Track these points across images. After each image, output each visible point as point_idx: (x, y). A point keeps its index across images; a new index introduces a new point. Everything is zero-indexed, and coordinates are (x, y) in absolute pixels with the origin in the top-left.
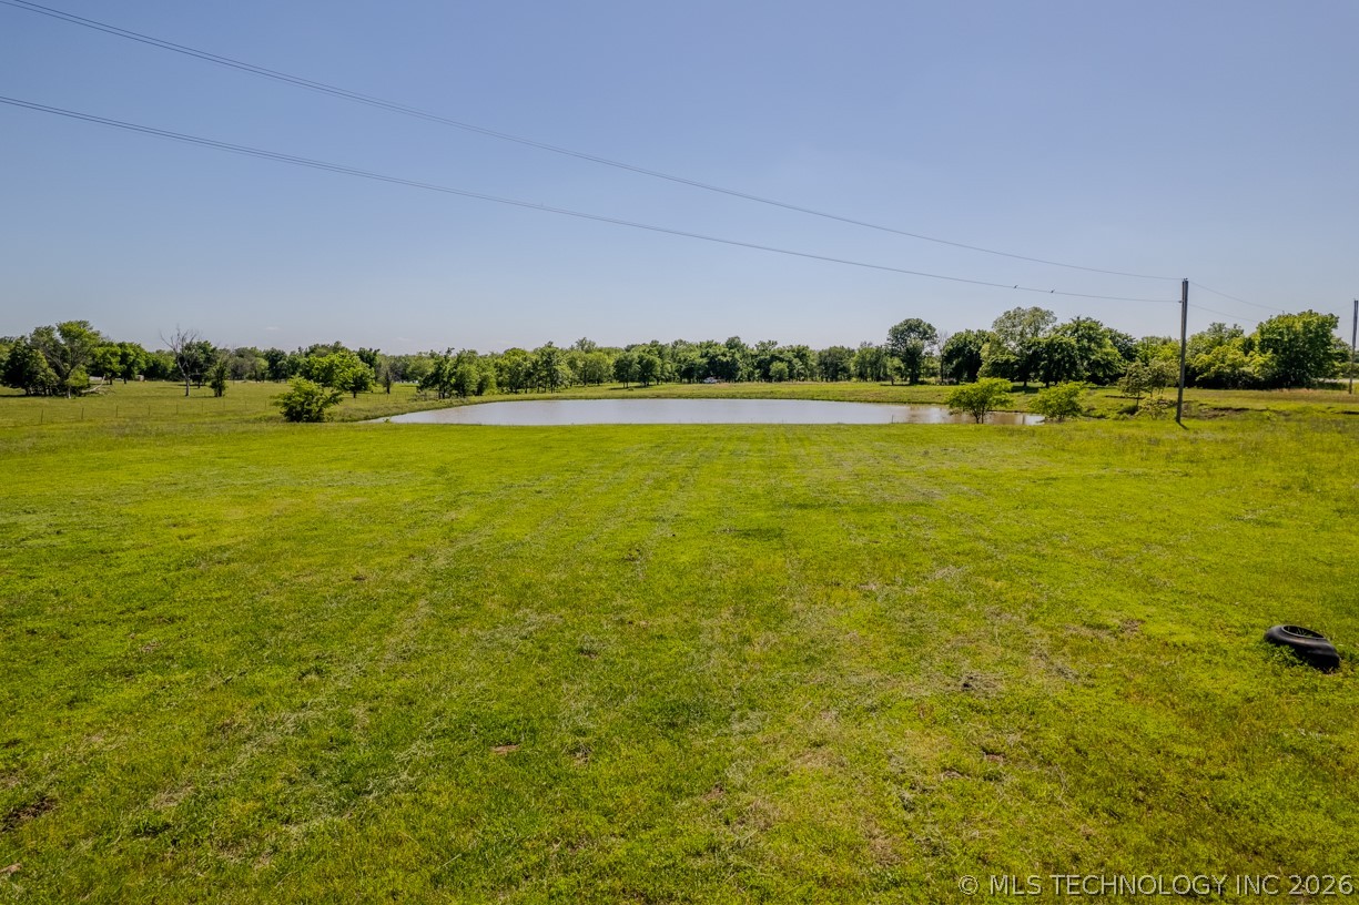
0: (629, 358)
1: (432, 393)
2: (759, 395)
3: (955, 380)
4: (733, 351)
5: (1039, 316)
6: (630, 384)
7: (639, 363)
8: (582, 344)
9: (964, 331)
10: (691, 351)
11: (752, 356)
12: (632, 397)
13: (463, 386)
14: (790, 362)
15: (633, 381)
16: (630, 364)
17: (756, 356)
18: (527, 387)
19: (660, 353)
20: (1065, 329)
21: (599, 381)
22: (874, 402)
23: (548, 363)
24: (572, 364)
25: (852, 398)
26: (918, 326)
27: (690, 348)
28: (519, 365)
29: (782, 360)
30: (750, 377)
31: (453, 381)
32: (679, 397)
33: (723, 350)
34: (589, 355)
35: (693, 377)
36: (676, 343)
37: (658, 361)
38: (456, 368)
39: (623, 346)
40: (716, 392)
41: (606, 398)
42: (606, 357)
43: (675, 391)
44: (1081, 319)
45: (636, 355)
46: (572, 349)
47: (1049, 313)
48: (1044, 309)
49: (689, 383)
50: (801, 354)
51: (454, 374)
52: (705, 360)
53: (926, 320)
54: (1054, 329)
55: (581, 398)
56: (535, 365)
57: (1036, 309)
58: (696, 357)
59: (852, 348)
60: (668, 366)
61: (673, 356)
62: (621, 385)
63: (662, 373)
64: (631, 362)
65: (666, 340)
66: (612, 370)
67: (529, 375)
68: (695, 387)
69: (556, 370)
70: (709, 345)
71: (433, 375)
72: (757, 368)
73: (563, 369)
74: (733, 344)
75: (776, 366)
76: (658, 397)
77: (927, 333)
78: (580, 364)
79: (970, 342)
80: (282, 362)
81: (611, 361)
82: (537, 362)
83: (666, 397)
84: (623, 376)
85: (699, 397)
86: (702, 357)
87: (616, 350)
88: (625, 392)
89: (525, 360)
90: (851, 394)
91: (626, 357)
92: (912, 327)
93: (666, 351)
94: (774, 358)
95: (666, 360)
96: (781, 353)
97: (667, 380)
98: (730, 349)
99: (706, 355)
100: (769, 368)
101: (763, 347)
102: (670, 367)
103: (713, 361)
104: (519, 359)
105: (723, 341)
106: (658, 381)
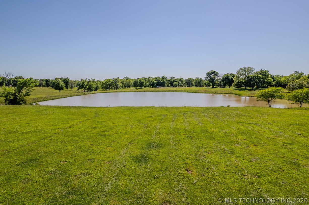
0: (137, 81)
1: (82, 90)
2: (172, 91)
3: (224, 87)
4: (164, 79)
5: (250, 69)
6: (137, 88)
7: (140, 82)
8: (126, 78)
9: (227, 74)
10: (153, 79)
11: (168, 81)
12: (137, 92)
13: (91, 88)
14: (178, 82)
15: (138, 87)
16: (137, 83)
17: (170, 80)
18: (110, 89)
19: (145, 80)
20: (257, 73)
21: (129, 87)
22: (205, 93)
23: (115, 82)
24: (122, 83)
25: (199, 92)
26: (214, 73)
27: (153, 78)
28: (107, 83)
29: (176, 82)
30: (168, 86)
31: (88, 87)
32: (150, 91)
33: (161, 79)
34: (127, 80)
35: (153, 86)
36: (149, 77)
37: (145, 82)
38: (88, 83)
39: (136, 78)
40: (161, 90)
41: (130, 92)
42: (131, 81)
43: (149, 90)
44: (262, 70)
45: (139, 80)
46: (123, 79)
47: (253, 68)
48: (252, 67)
49: (152, 87)
50: (181, 80)
51: (88, 85)
52: (157, 82)
53: (216, 71)
54: (254, 73)
55: (123, 92)
56: (112, 83)
57: (249, 67)
58: (154, 81)
59: (193, 78)
60: (147, 83)
61: (148, 81)
62: (135, 88)
63: (146, 85)
64: (137, 82)
65: (147, 77)
66: (133, 84)
67: (110, 85)
68: (154, 89)
69: (117, 84)
70: (158, 78)
71: (82, 85)
72: (170, 84)
73: (119, 84)
74: (163, 78)
75: (175, 83)
76: (144, 91)
77: (216, 74)
78: (125, 83)
79: (229, 77)
80: (49, 82)
81: (132, 82)
82: (112, 82)
83: (147, 91)
84: (135, 85)
85: (156, 91)
86: (156, 81)
87: (134, 79)
88: (136, 90)
89: (109, 81)
90: (198, 91)
91: (136, 81)
92: (213, 73)
93: (147, 79)
94: (174, 81)
95: (147, 82)
96: (176, 80)
97: (147, 87)
98: (163, 79)
99: (157, 80)
100: (173, 83)
101: (171, 78)
102: (148, 83)
103: (159, 82)
104: (108, 81)
105: (161, 77)
106: (145, 87)
